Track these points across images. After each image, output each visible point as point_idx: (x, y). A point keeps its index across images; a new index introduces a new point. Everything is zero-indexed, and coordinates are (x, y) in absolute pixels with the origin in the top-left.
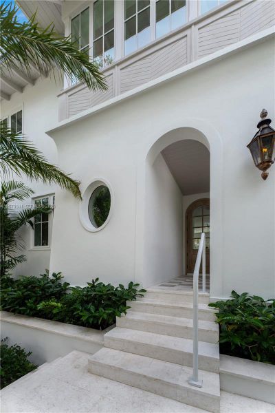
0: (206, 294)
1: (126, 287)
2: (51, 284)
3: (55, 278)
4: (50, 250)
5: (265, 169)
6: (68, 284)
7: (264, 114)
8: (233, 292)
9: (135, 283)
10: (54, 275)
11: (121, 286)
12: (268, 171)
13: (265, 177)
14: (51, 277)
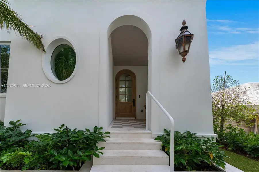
0: (149, 132)
1: (92, 130)
2: (10, 133)
3: (12, 126)
4: (6, 98)
5: (184, 56)
6: (31, 131)
7: (184, 23)
8: (165, 130)
9: (99, 127)
10: (11, 123)
11: (87, 130)
12: (186, 57)
13: (184, 60)
14: (7, 125)
